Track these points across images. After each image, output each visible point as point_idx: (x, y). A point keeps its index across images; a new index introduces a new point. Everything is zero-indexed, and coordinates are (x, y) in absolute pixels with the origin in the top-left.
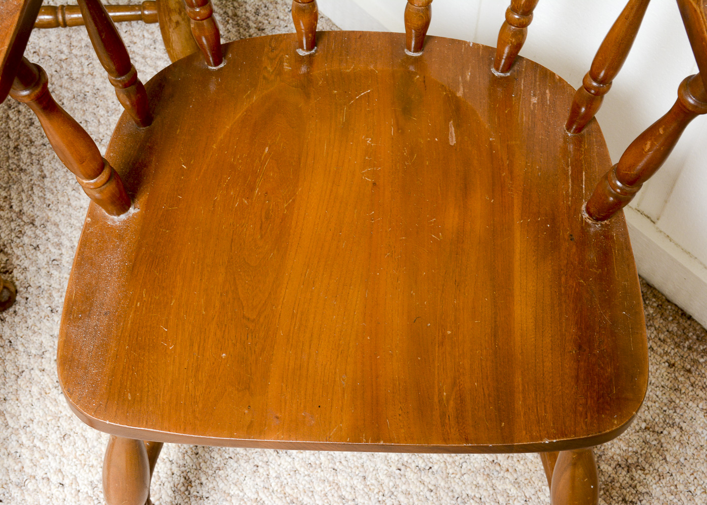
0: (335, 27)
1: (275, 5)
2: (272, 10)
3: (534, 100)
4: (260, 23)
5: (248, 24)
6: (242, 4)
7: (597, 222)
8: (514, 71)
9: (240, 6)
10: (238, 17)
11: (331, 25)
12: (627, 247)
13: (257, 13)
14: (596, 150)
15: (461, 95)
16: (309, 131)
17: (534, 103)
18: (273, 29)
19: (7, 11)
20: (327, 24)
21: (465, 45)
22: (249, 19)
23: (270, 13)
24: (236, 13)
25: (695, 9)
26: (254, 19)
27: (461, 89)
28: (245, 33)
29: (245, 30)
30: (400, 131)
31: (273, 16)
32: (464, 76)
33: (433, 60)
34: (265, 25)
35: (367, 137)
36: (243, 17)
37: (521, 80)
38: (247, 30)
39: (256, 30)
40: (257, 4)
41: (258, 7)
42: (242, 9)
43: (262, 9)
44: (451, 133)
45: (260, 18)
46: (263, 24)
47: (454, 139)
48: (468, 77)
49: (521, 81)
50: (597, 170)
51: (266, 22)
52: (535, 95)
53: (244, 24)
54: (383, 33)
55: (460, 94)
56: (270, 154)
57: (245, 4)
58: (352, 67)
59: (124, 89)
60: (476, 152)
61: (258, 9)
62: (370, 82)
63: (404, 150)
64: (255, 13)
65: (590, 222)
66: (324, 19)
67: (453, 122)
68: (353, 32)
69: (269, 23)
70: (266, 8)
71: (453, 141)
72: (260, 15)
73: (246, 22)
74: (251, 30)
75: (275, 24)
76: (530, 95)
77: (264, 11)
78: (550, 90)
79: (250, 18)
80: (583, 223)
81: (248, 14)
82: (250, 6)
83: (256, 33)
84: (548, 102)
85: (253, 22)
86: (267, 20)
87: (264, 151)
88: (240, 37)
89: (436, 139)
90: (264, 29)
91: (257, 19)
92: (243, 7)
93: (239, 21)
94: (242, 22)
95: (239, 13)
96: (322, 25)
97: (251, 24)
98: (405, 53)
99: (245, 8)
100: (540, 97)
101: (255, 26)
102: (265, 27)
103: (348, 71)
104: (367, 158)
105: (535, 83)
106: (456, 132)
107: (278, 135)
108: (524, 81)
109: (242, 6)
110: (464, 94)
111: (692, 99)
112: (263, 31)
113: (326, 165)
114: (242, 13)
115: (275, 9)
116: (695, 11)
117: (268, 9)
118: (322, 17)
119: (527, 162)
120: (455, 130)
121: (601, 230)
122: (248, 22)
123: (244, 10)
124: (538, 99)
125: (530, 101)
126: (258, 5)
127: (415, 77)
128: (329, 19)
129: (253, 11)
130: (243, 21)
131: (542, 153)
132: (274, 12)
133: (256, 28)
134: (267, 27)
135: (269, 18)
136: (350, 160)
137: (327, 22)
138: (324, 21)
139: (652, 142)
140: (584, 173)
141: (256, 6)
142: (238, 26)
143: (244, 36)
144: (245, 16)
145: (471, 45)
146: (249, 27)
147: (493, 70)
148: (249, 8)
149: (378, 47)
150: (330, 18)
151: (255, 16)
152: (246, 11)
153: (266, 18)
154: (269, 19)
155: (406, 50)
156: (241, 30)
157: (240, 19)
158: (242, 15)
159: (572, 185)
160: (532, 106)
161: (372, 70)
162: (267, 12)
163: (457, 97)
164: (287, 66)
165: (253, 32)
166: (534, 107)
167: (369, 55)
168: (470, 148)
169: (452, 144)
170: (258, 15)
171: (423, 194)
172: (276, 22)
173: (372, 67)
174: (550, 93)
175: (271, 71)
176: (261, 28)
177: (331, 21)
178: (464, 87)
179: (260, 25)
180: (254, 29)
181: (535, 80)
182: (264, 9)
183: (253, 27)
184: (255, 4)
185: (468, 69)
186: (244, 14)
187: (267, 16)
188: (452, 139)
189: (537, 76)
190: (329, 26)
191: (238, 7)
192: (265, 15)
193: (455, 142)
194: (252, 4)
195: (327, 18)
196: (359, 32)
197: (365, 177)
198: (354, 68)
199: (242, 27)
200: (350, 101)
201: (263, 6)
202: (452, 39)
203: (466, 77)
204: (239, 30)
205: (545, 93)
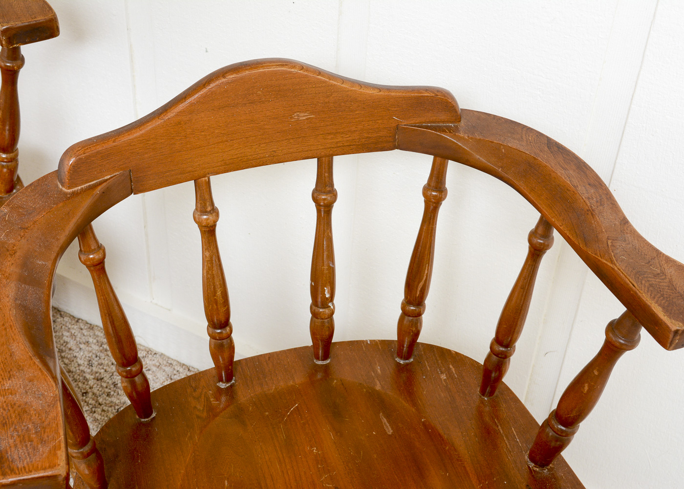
0: (171, 360)
1: (105, 352)
2: (104, 358)
3: (443, 377)
4: (96, 373)
5: (85, 377)
6: (72, 359)
7: (543, 468)
8: (416, 356)
9: (71, 362)
10: (73, 372)
11: (167, 359)
12: (577, 483)
13: (90, 365)
14: (513, 406)
15: (380, 388)
16: (258, 456)
17: (445, 379)
18: (111, 376)
19: (47, 404)
20: (163, 359)
21: (364, 343)
22: (84, 372)
23: (103, 362)
24: (69, 369)
25: (612, 268)
26: (89, 371)
27: (378, 383)
28: (84, 386)
29: (84, 383)
30: (339, 434)
31: (108, 364)
32: (375, 371)
33: (342, 363)
34: (102, 374)
35: (311, 447)
36: (78, 371)
37: (424, 362)
38: (86, 383)
39: (95, 381)
40: (88, 355)
41: (90, 359)
42: (74, 364)
43: (94, 359)
44: (385, 423)
45: (95, 369)
46: (100, 373)
47: (390, 429)
48: (379, 371)
49: (425, 364)
50: (522, 423)
51: (102, 371)
52: (442, 373)
53: (81, 378)
54: (288, 350)
55: (378, 387)
56: (231, 486)
57: (75, 359)
58: (274, 387)
59: (86, 459)
60: (414, 434)
61: (90, 361)
62: (294, 397)
63: (350, 450)
64: (88, 365)
65: (538, 469)
66: (157, 355)
67: (383, 413)
68: (261, 355)
69: (106, 371)
70: (98, 358)
71: (390, 431)
72: (93, 365)
73: (82, 376)
74: (90, 382)
75: (112, 371)
76: (438, 373)
77: (97, 361)
78: (452, 365)
79: (85, 370)
80: (532, 472)
81: (81, 368)
82: (81, 359)
83: (96, 383)
84: (456, 375)
85: (89, 374)
86: (103, 369)
87: (224, 485)
88: (81, 391)
89: (374, 433)
90: (103, 378)
91: (92, 370)
92: (75, 361)
93: (75, 377)
94: (78, 377)
95: (72, 369)
96: (158, 361)
97: (88, 376)
98: (315, 363)
99: (77, 362)
100: (447, 372)
101: (93, 377)
102: (103, 376)
103: (272, 391)
104: (320, 466)
105: (437, 362)
106: (389, 422)
107: (231, 466)
108: (428, 363)
109: (73, 361)
110: (382, 387)
111: (621, 339)
112: (103, 380)
113: (285, 483)
114: (75, 368)
115: (107, 357)
116: (613, 269)
117: (100, 358)
118: (155, 354)
119: (462, 432)
120: (387, 421)
121: (549, 474)
122: (84, 375)
123: (76, 364)
124: (446, 375)
125: (441, 379)
126: (89, 357)
127: (333, 382)
128: (162, 354)
129: (86, 363)
130: (79, 375)
131: (470, 421)
132: (108, 360)
133: (94, 379)
134: (105, 375)
135: (104, 366)
136: (305, 473)
137: (162, 357)
138: (159, 357)
139: (589, 384)
140: (513, 429)
141: (87, 358)
142: (75, 382)
143: (84, 389)
144: (79, 370)
145: (369, 342)
146: (87, 379)
147: (398, 360)
148: (80, 362)
149: (289, 364)
150: (163, 352)
151: (89, 368)
152: (79, 365)
153: (101, 367)
154: (105, 368)
155: (315, 361)
156: (80, 385)
157: (75, 374)
158: (76, 370)
159: (509, 442)
160: (444, 382)
161: (292, 385)
162: (100, 361)
163: (377, 391)
164: (213, 401)
165: (92, 384)
166: (446, 382)
167: (284, 373)
168: (407, 433)
169: (390, 434)
170: (92, 366)
171: (383, 485)
172: (112, 369)
173: (291, 383)
174: (454, 367)
175: (202, 409)
176: (99, 377)
177: (164, 355)
178: (379, 381)
179: (97, 375)
180: (93, 380)
181: (436, 359)
182: (96, 359)
183: (91, 378)
184: (86, 356)
185: (376, 364)
186: (77, 368)
187: (101, 365)
188: (388, 429)
189: (437, 355)
190: (165, 360)
191: (70, 363)
192: (99, 364)
193: (392, 431)
194: (83, 357)
195: (160, 354)
196: (267, 354)
197: (325, 484)
198: (275, 388)
199: (80, 381)
200: (283, 418)
201: (94, 356)
202: (351, 341)
203: (377, 371)
204: (78, 385)
205: (449, 369)
